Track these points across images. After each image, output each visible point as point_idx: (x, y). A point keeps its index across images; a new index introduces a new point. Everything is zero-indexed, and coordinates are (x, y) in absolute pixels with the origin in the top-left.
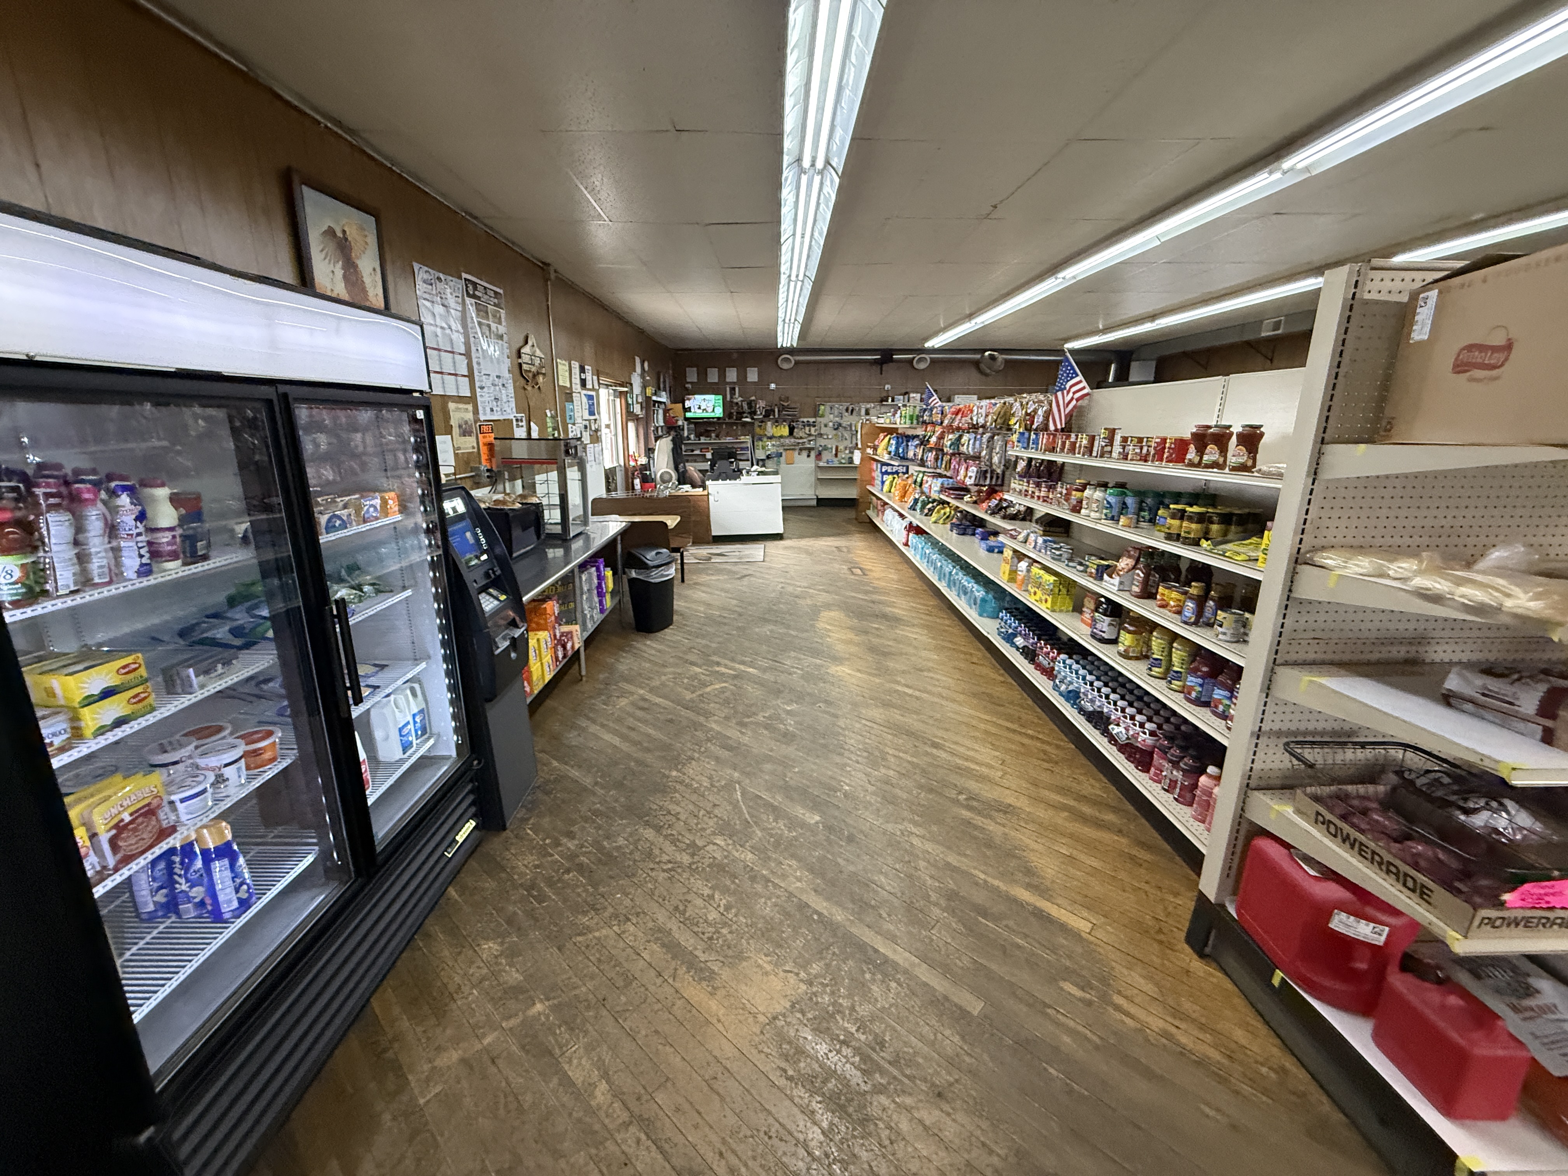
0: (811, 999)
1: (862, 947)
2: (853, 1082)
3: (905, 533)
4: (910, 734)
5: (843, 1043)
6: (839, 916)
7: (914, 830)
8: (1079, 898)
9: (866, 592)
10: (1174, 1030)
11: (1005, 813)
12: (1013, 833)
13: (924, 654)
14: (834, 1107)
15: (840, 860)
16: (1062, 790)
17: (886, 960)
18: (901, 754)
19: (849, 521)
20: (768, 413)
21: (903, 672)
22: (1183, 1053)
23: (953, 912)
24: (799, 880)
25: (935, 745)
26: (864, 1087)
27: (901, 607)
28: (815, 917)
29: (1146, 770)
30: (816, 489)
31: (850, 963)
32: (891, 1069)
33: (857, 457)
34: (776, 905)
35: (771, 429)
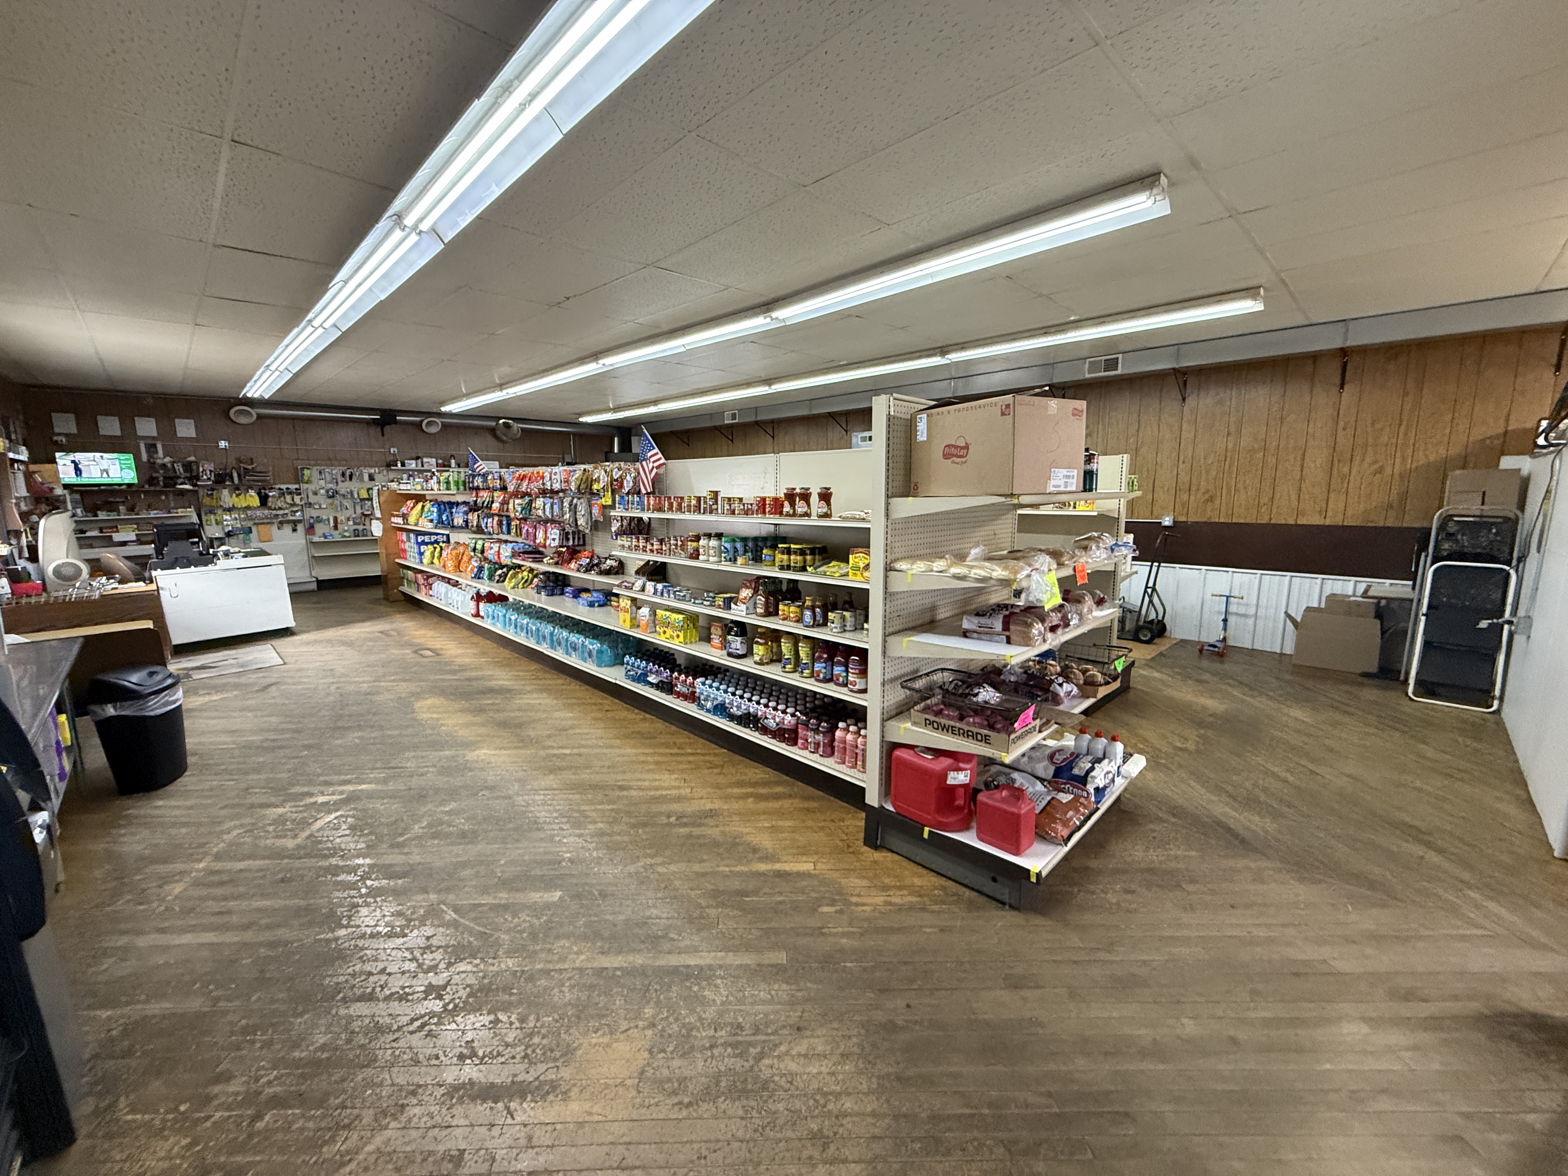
0: (662, 1036)
1: (675, 971)
2: (738, 1067)
3: (473, 604)
4: (594, 787)
5: (712, 1047)
6: (639, 960)
7: (653, 861)
8: (795, 851)
9: (454, 672)
10: (889, 899)
11: (712, 817)
12: (727, 829)
13: (557, 714)
14: (735, 1095)
15: (608, 917)
16: (740, 784)
17: (701, 968)
18: (599, 807)
19: (376, 602)
20: (221, 479)
21: (549, 736)
22: (900, 909)
23: (723, 905)
24: (579, 953)
25: (622, 788)
26: (747, 1065)
27: (502, 678)
28: (619, 973)
29: (795, 743)
30: (311, 569)
31: (674, 988)
32: (759, 1038)
33: (377, 528)
34: (572, 987)
35: (227, 498)
